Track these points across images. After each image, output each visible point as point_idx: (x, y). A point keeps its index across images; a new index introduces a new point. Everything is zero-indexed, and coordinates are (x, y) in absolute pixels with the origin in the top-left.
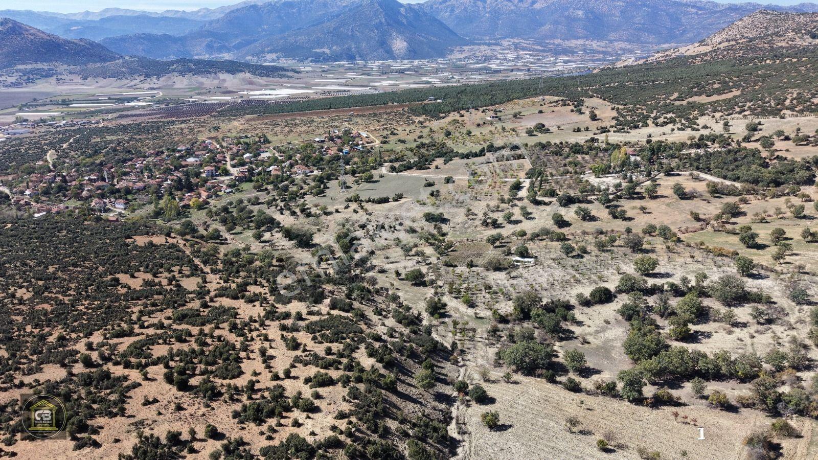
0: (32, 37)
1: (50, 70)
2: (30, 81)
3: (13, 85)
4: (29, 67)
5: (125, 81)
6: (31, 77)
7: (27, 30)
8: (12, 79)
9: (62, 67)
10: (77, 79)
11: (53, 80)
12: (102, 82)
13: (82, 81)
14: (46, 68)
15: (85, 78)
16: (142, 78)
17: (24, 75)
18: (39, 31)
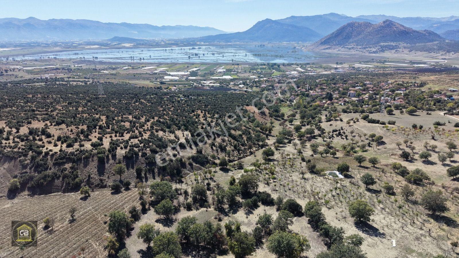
0: (395, 29)
1: (396, 46)
2: (383, 51)
3: (374, 52)
4: (387, 44)
5: (432, 54)
6: (384, 49)
7: (395, 25)
8: (374, 50)
9: (402, 44)
10: (406, 51)
11: (394, 51)
12: (419, 53)
13: (408, 52)
14: (394, 45)
15: (411, 51)
16: (444, 53)
17: (381, 48)
18: (401, 25)
